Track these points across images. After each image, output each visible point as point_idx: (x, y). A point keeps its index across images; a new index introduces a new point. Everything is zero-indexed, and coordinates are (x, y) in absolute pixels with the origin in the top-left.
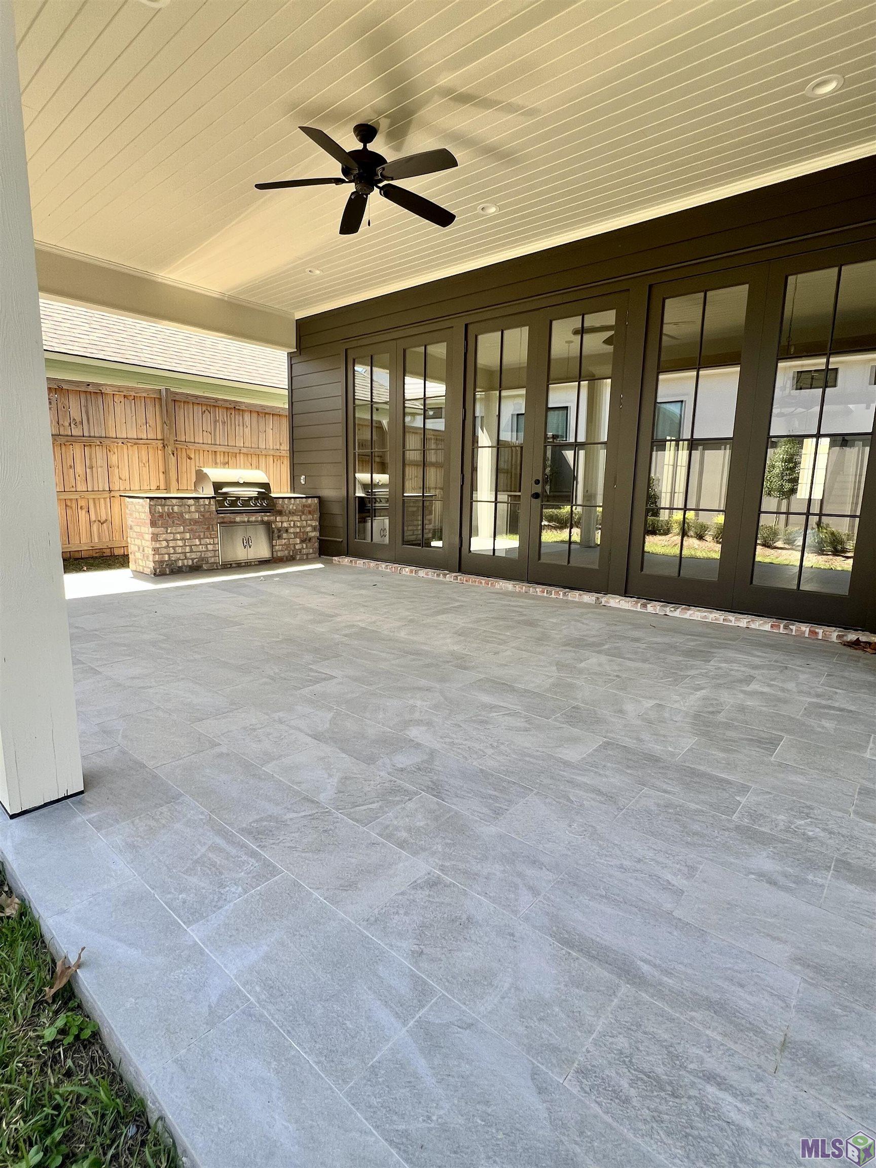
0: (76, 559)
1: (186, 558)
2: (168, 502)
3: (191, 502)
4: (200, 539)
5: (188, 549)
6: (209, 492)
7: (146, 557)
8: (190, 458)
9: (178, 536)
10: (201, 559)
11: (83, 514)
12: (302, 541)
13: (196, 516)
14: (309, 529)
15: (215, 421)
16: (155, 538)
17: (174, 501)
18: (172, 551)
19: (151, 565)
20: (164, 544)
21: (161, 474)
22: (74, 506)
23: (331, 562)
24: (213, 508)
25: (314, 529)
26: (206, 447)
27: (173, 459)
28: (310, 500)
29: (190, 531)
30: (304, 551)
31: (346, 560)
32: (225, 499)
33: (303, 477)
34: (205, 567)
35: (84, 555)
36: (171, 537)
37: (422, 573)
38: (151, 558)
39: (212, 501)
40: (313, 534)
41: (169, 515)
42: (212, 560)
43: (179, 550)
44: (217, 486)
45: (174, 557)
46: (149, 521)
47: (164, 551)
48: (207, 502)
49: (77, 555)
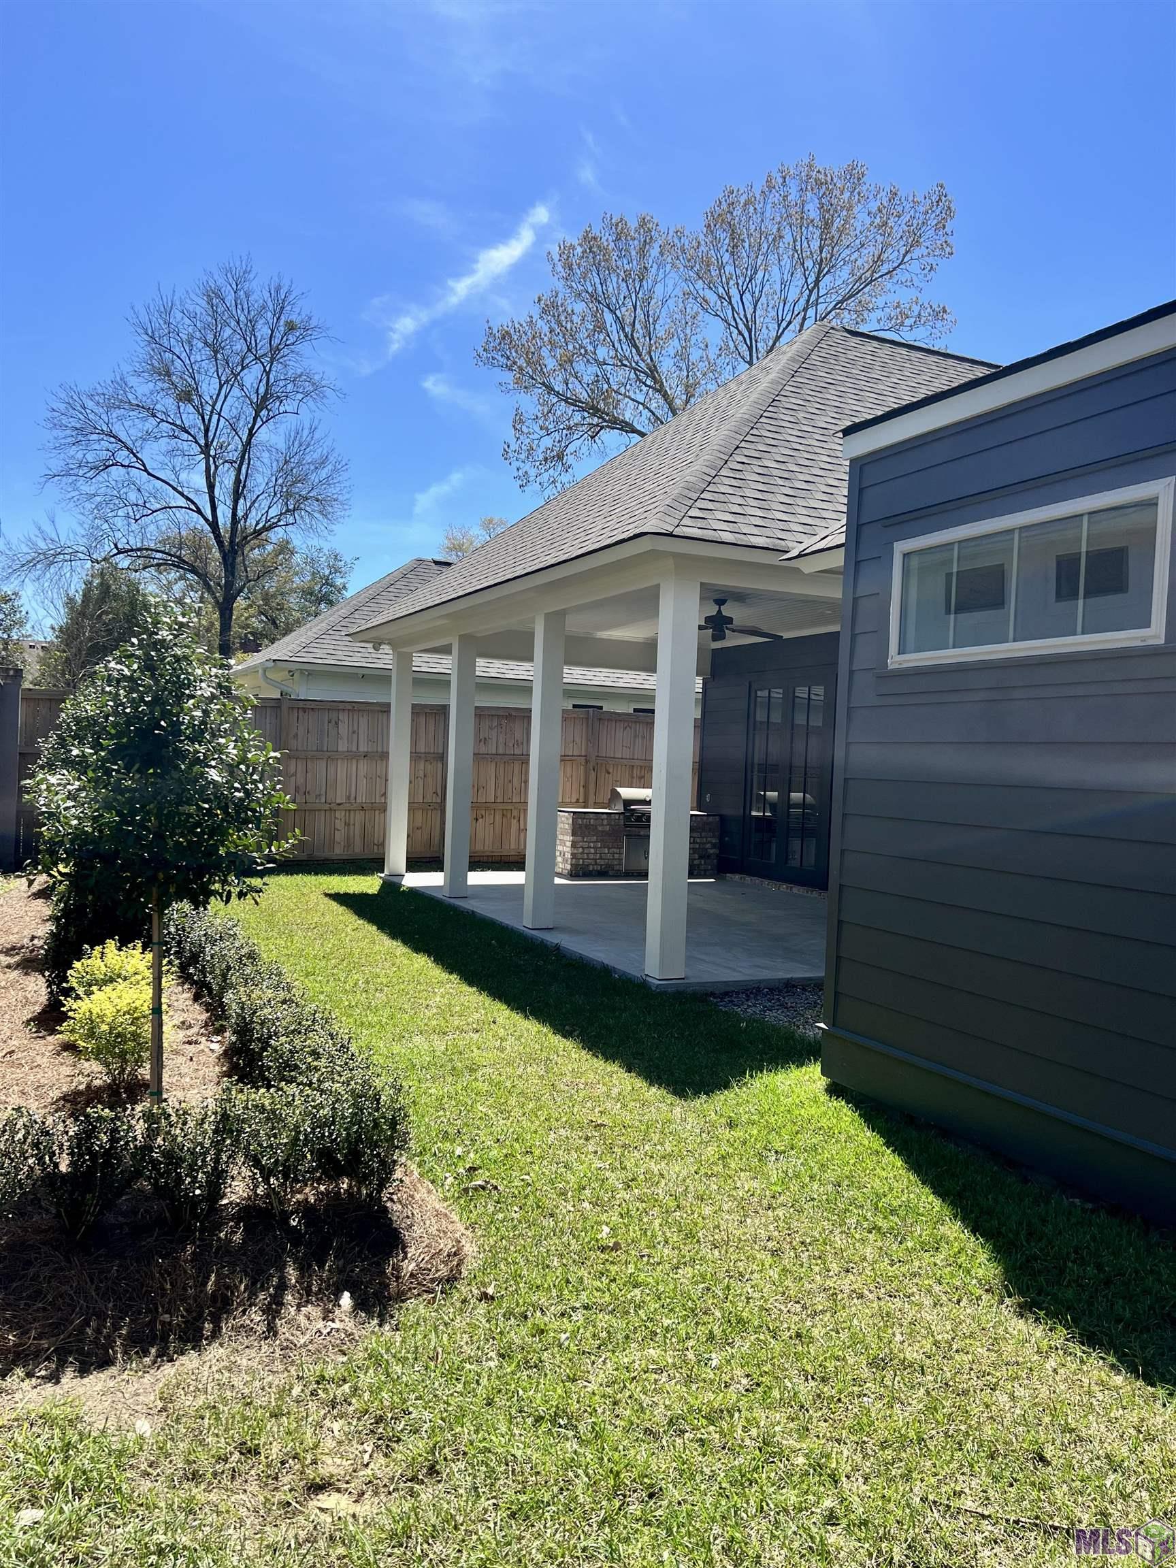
0: (505, 863)
1: (596, 864)
2: (587, 816)
3: (605, 816)
4: (609, 849)
5: (598, 856)
6: (619, 808)
7: (565, 861)
8: (609, 773)
9: (592, 845)
10: (608, 866)
11: (514, 822)
12: (701, 857)
13: (608, 828)
14: (708, 846)
15: (635, 736)
16: (574, 845)
17: (591, 815)
18: (585, 857)
19: (569, 867)
20: (581, 850)
21: (581, 788)
22: (509, 816)
23: (724, 878)
24: (622, 822)
25: (714, 846)
26: (625, 762)
27: (593, 774)
28: (711, 819)
29: (602, 841)
30: (702, 867)
31: (737, 877)
32: (632, 815)
33: (708, 795)
34: (611, 873)
35: (511, 859)
36: (586, 845)
37: (795, 890)
38: (569, 861)
39: (621, 817)
40: (712, 851)
41: (586, 826)
42: (618, 867)
43: (591, 856)
44: (628, 803)
45: (587, 862)
46: (570, 831)
47: (579, 856)
48: (617, 817)
49: (506, 860)
